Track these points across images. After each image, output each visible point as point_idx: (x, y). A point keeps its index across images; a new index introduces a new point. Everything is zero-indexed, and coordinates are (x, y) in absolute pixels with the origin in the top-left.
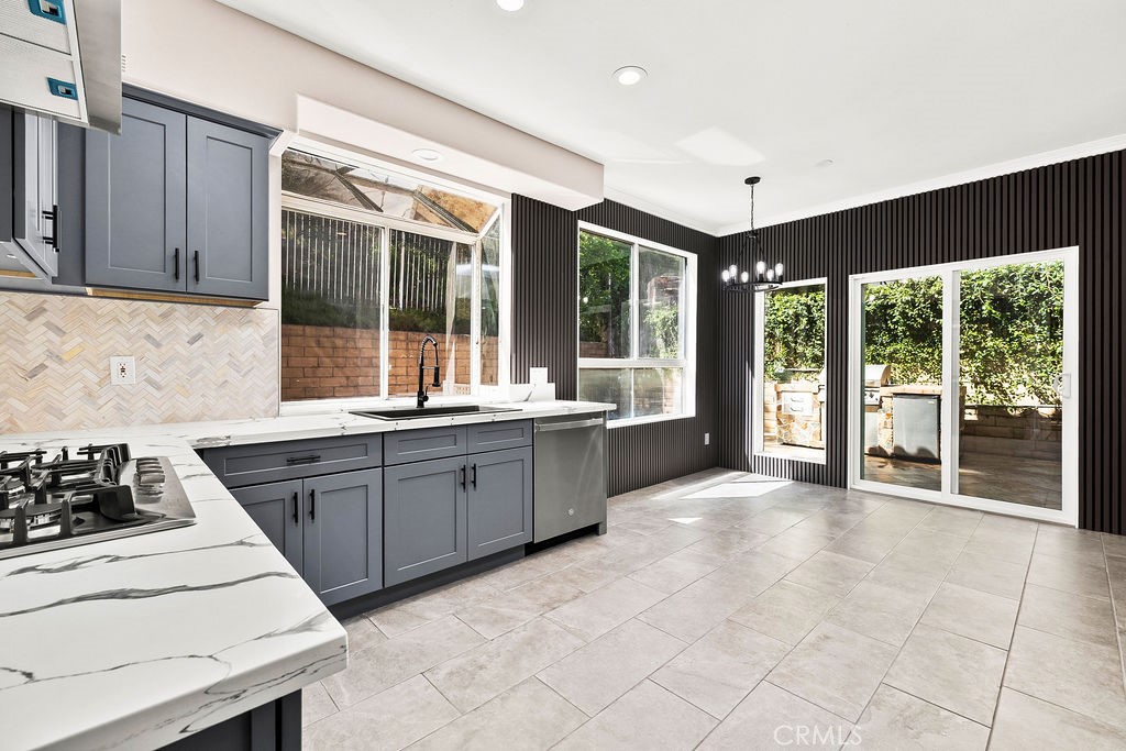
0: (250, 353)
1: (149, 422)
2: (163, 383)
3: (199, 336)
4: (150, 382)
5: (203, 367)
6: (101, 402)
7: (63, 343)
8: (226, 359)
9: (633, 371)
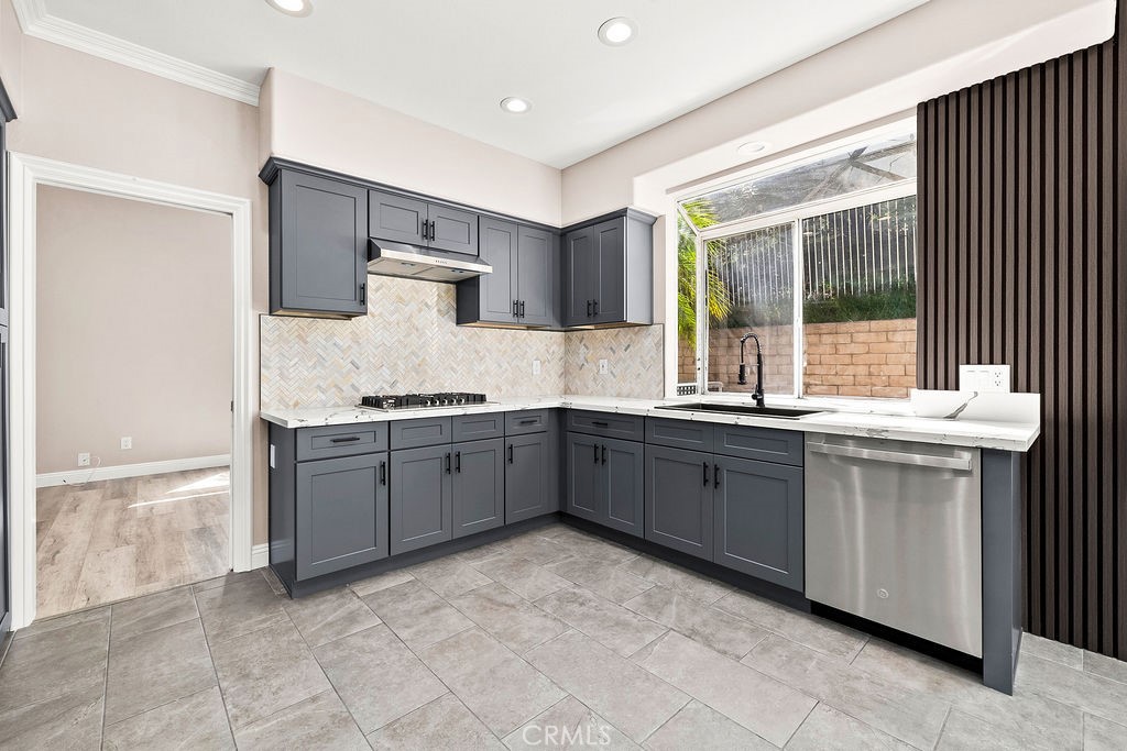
2: (616, 375)
3: (629, 346)
4: (612, 373)
5: (630, 365)
6: (598, 382)
7: (588, 353)
8: (639, 360)
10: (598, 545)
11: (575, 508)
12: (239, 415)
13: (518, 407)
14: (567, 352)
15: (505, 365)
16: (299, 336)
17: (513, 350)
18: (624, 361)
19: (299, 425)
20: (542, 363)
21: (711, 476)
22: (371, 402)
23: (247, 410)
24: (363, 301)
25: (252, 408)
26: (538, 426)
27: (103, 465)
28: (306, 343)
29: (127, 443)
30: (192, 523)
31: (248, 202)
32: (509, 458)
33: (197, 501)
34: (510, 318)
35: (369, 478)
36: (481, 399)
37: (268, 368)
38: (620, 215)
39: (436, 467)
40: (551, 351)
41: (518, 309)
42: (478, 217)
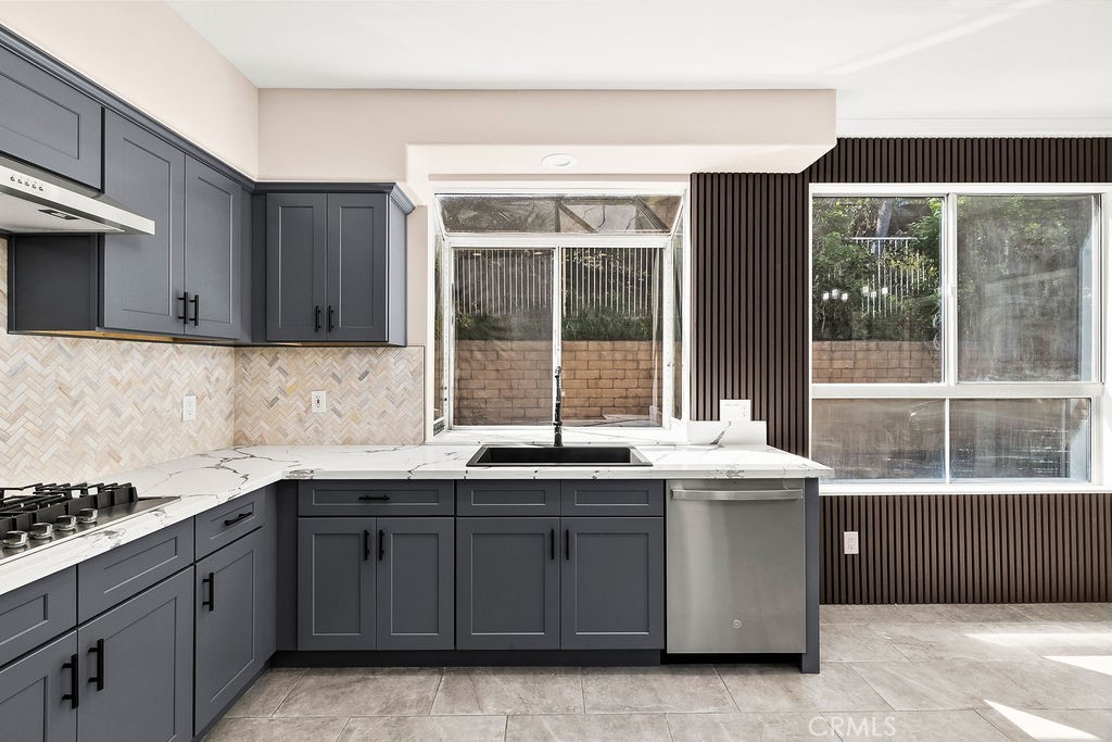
0: (402, 387)
1: (334, 443)
2: (343, 413)
3: (367, 373)
4: (334, 410)
5: (369, 400)
6: (307, 425)
7: (287, 381)
8: (385, 392)
9: (947, 403)
10: (371, 685)
11: (315, 637)
15: (128, 410)
17: (144, 381)
18: (359, 394)
20: (199, 400)
21: (558, 545)
26: (249, 522)
34: (163, 323)
40: (213, 379)
42: (108, 109)
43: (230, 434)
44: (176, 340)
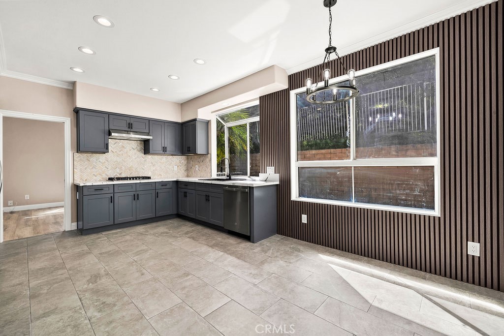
8: (205, 165)
9: (353, 168)
11: (182, 212)
12: (67, 183)
13: (161, 181)
14: (187, 163)
16: (87, 159)
18: (202, 166)
19: (83, 185)
20: (178, 167)
22: (111, 179)
23: (69, 181)
24: (107, 148)
25: (71, 181)
26: (168, 187)
27: (18, 205)
28: (89, 161)
29: (27, 197)
30: (53, 221)
31: (69, 119)
32: (157, 195)
33: (55, 216)
34: (162, 152)
35: (107, 201)
36: (149, 178)
37: (76, 169)
38: (195, 120)
39: (130, 198)
40: (181, 163)
41: (164, 149)
42: (149, 120)
43: (186, 174)
44: (172, 155)
